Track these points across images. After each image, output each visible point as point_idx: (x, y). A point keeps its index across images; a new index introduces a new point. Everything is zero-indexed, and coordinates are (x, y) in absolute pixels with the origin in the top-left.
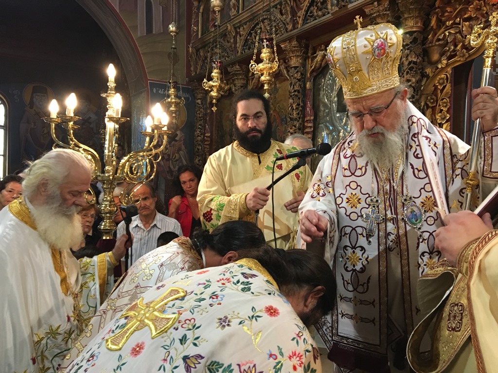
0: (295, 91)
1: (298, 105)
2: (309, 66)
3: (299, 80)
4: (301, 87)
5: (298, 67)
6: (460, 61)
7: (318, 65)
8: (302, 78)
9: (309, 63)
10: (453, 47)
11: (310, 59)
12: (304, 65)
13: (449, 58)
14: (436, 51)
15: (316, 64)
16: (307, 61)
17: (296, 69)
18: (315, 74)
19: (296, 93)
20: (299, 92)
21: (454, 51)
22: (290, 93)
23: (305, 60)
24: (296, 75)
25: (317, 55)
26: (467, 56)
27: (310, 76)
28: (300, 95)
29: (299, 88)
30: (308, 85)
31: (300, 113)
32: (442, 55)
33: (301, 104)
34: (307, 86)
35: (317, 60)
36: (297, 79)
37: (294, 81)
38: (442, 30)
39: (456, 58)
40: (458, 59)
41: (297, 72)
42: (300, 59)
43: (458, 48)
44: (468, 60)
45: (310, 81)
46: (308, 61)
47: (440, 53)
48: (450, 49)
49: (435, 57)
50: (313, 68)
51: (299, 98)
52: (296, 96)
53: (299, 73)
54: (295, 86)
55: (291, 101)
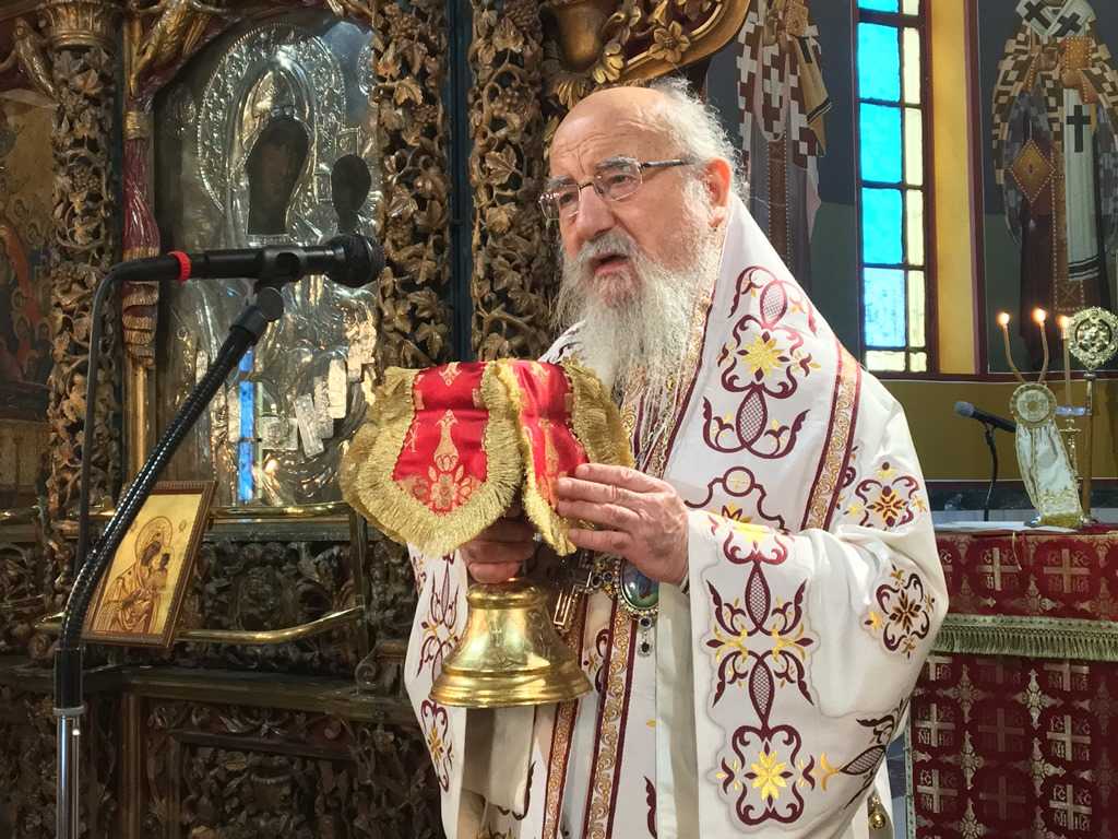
0: (78, 143)
1: (95, 197)
2: (135, 50)
3: (94, 101)
4: (101, 129)
5: (86, 49)
6: (664, 61)
7: (167, 49)
8: (107, 93)
9: (131, 39)
10: (638, 13)
11: (137, 25)
12: (112, 45)
13: (630, 50)
14: (583, 26)
15: (160, 43)
16: (125, 29)
17: (77, 58)
18: (157, 82)
19: (83, 152)
20: (93, 145)
21: (644, 25)
22: (58, 148)
23: (117, 25)
24: (79, 81)
25: (165, 9)
26: (685, 46)
27: (141, 88)
28: (98, 160)
29: (95, 134)
30: (132, 123)
31: (103, 231)
32: (605, 37)
33: (107, 196)
34: (129, 125)
35: (164, 32)
36: (86, 97)
37: (71, 104)
39: (652, 49)
40: (660, 55)
41: (85, 69)
42: (96, 20)
43: (657, 15)
44: (689, 60)
45: (141, 108)
46: (131, 29)
47: (598, 33)
48: (629, 17)
49: (585, 45)
50: (148, 56)
51: (97, 173)
52: (86, 161)
53: (94, 74)
54: (78, 125)
55: (62, 181)
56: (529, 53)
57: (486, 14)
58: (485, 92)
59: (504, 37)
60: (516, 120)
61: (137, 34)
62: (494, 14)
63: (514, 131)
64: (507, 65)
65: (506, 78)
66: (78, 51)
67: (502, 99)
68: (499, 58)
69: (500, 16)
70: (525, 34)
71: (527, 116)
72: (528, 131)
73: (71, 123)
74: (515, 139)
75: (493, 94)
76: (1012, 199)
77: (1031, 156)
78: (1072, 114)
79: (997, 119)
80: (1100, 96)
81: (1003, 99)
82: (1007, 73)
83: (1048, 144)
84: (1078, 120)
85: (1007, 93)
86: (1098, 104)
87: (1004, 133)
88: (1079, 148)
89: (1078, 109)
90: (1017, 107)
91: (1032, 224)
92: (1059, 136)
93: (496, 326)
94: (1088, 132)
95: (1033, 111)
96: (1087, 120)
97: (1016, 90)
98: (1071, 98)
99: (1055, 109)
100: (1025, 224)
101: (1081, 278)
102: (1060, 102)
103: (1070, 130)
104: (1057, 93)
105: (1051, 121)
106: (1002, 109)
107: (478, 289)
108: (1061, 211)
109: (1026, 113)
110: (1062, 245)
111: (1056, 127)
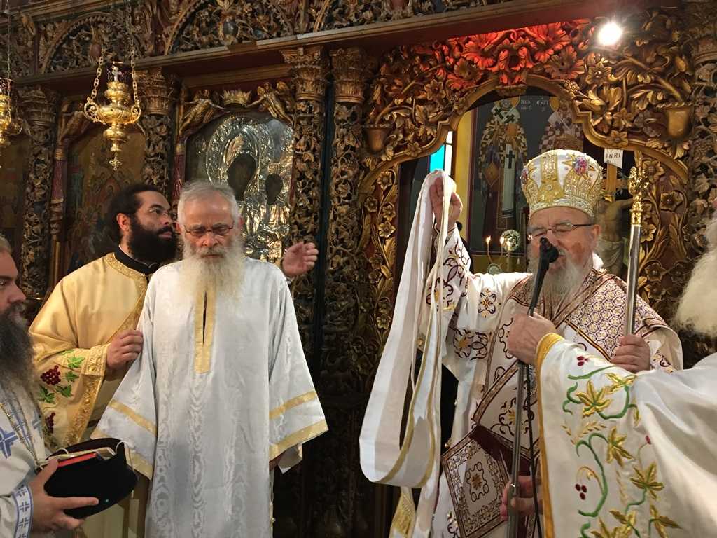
0: (156, 155)
1: (162, 178)
2: (181, 117)
3: (164, 138)
4: (166, 149)
5: (162, 116)
6: (410, 156)
7: (196, 120)
8: (168, 135)
9: (179, 113)
10: (401, 136)
11: (182, 107)
12: (172, 114)
13: (396, 150)
14: (378, 137)
15: (194, 117)
16: (177, 109)
17: (158, 119)
18: (190, 132)
19: (158, 159)
20: (162, 156)
21: (403, 141)
22: (147, 156)
23: (174, 106)
24: (158, 129)
25: (196, 104)
26: (419, 152)
27: (183, 134)
28: (165, 163)
29: (164, 152)
30: (179, 148)
32: (386, 144)
33: (167, 177)
34: (178, 149)
35: (196, 113)
36: (161, 136)
37: (154, 138)
38: (388, 108)
39: (406, 151)
40: (409, 154)
41: (161, 124)
42: (166, 105)
43: (410, 138)
44: (419, 157)
45: (182, 143)
46: (180, 108)
47: (383, 142)
48: (397, 137)
49: (378, 144)
50: (188, 122)
51: (163, 168)
52: (159, 163)
53: (165, 127)
54: (157, 147)
55: (148, 170)
56: (357, 147)
57: (342, 129)
58: (339, 161)
59: (349, 140)
60: (351, 173)
61: (182, 111)
62: (345, 130)
63: (350, 177)
64: (349, 151)
65: (348, 156)
66: (158, 117)
67: (346, 164)
68: (347, 148)
69: (348, 131)
70: (357, 139)
71: (355, 171)
72: (355, 177)
73: (154, 146)
74: (350, 180)
75: (343, 161)
76: (484, 185)
77: (492, 169)
78: (508, 153)
79: (481, 153)
80: (519, 148)
81: (484, 146)
82: (486, 135)
83: (499, 165)
84: (511, 156)
85: (485, 143)
86: (518, 150)
87: (483, 158)
88: (510, 167)
89: (511, 152)
90: (489, 149)
91: (490, 195)
92: (503, 162)
93: (338, 252)
94: (514, 161)
95: (494, 152)
96: (514, 156)
97: (489, 142)
98: (509, 147)
99: (502, 151)
100: (488, 194)
101: (506, 217)
102: (504, 149)
103: (507, 160)
104: (504, 145)
105: (501, 156)
106: (484, 150)
107: (331, 237)
108: (501, 191)
109: (492, 152)
110: (501, 204)
111: (502, 158)
